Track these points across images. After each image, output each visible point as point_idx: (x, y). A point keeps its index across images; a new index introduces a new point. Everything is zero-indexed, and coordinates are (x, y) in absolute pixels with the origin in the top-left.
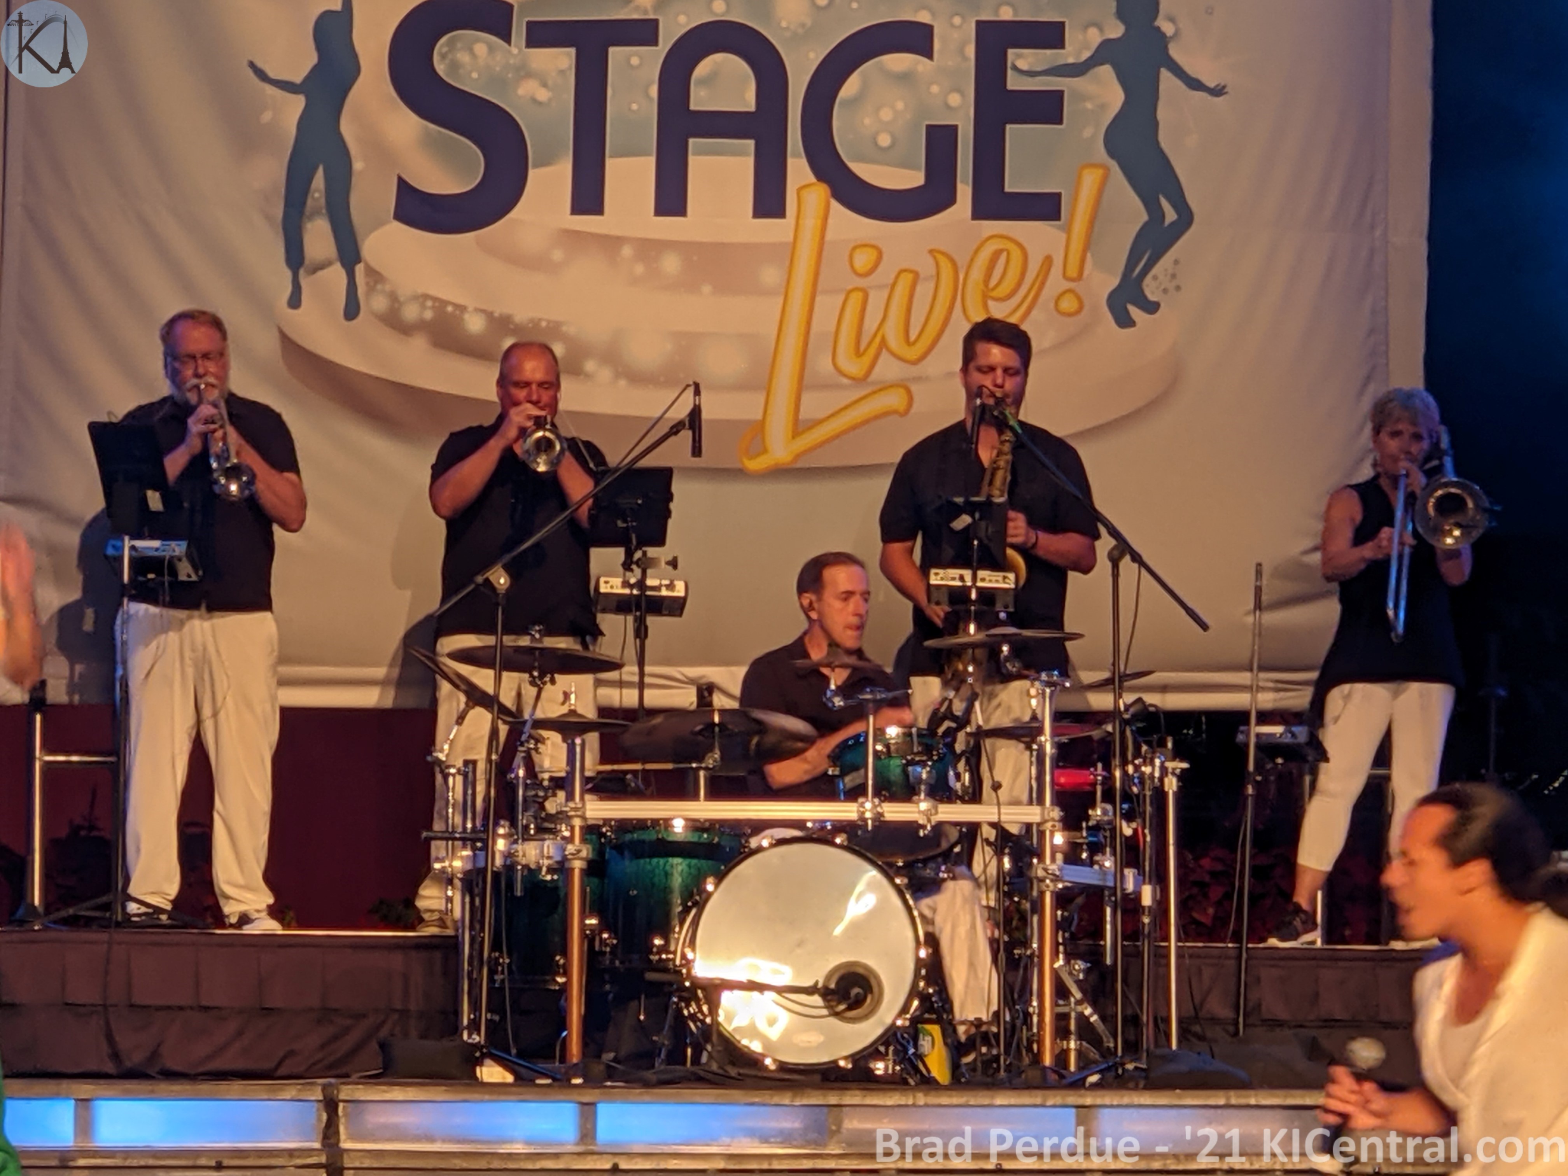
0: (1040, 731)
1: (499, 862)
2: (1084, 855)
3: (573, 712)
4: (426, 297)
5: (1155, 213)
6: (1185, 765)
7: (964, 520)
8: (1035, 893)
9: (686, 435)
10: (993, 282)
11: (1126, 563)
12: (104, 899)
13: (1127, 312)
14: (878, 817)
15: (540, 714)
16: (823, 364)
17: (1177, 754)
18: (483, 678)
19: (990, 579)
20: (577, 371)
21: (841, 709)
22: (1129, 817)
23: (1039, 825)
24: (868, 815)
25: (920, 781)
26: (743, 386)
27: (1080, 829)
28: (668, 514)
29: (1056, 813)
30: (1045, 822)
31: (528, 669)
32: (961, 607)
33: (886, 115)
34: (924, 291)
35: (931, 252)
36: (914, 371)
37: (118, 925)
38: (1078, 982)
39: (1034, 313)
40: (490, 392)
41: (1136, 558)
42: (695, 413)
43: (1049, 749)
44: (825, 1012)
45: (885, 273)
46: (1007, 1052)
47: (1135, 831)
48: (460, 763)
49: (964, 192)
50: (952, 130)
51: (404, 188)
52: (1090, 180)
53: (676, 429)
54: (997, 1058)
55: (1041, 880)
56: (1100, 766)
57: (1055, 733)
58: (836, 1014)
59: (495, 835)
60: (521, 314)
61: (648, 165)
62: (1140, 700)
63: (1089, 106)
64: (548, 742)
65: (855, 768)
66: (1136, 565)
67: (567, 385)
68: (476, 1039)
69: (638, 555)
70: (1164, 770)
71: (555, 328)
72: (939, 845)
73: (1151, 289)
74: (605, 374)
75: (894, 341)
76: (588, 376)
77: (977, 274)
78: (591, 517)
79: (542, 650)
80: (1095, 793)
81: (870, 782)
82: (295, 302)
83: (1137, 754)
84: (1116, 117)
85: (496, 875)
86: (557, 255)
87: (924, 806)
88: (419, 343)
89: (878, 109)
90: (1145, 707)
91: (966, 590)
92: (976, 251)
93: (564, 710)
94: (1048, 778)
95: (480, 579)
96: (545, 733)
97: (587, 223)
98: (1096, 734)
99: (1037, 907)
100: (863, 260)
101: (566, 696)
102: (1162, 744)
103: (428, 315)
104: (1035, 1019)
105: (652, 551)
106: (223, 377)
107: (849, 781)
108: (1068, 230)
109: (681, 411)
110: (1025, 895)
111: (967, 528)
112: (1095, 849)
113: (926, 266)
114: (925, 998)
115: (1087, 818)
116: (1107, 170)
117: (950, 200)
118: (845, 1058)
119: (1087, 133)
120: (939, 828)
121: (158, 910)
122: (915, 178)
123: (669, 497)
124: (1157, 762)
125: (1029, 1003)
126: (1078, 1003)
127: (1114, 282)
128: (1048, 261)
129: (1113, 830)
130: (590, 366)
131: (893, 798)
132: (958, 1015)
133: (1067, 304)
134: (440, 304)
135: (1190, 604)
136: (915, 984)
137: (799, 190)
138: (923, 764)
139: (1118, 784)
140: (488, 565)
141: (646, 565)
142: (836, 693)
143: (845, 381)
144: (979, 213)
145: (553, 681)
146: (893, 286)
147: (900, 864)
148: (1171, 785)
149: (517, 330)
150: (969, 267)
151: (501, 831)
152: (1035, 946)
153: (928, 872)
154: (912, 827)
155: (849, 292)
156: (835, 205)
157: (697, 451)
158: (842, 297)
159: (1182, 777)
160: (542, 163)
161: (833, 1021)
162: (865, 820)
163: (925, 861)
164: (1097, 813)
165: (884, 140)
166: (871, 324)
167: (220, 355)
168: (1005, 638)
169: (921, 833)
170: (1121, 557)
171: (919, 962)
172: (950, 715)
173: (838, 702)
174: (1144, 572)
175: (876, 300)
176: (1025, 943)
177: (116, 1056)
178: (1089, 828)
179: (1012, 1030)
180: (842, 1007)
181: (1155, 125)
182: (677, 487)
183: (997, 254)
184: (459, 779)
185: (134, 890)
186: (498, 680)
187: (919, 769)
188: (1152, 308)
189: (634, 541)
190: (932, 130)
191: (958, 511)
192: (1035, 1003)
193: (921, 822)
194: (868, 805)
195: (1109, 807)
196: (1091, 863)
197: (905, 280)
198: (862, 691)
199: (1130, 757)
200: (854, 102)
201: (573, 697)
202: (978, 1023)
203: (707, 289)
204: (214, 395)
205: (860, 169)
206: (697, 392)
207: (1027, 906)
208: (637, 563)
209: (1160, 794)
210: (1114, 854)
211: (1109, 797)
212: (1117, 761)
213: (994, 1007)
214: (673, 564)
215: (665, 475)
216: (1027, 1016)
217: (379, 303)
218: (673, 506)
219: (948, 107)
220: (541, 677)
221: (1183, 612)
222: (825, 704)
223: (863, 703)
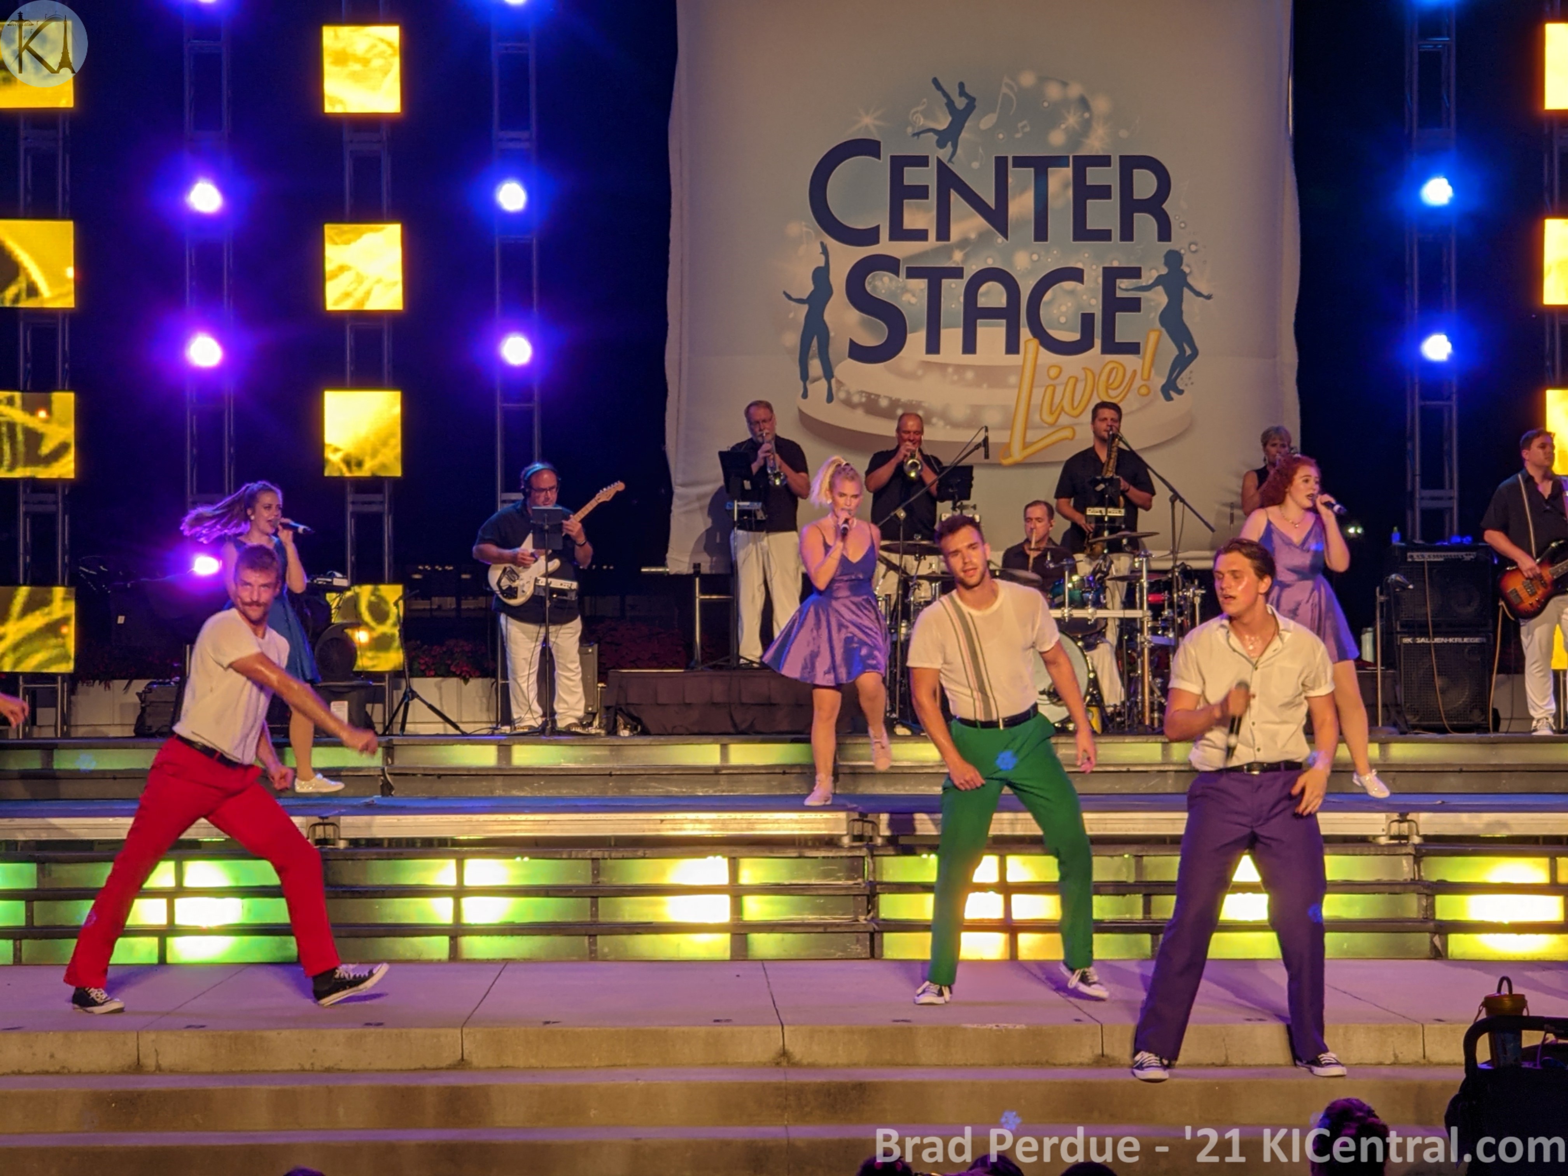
0: (1141, 577)
1: (902, 638)
2: (1160, 632)
3: (934, 572)
4: (862, 392)
5: (1182, 350)
6: (1203, 592)
7: (1102, 486)
8: (1139, 649)
9: (982, 449)
10: (1111, 381)
11: (1178, 503)
12: (728, 657)
13: (1169, 394)
14: (1071, 615)
15: (920, 573)
16: (1036, 418)
17: (1199, 587)
18: (894, 558)
19: (1114, 512)
20: (929, 423)
21: (1053, 569)
22: (1181, 614)
23: (1141, 619)
24: (1066, 615)
25: (1088, 600)
26: (1002, 427)
27: (1157, 620)
28: (971, 486)
29: (1149, 613)
30: (1144, 617)
31: (913, 553)
32: (1101, 525)
33: (1064, 309)
34: (1080, 386)
35: (1084, 369)
36: (1076, 420)
37: (734, 669)
38: (1159, 688)
39: (1129, 395)
40: (893, 433)
41: (1182, 500)
42: (986, 440)
43: (1145, 585)
44: (1048, 702)
45: (1063, 378)
46: (1129, 718)
47: (1182, 621)
48: (883, 596)
49: (1098, 342)
50: (1093, 315)
51: (852, 343)
52: (1153, 337)
53: (977, 447)
54: (1123, 722)
55: (1142, 643)
56: (1166, 592)
57: (1148, 578)
58: (1054, 703)
59: (901, 627)
60: (904, 398)
61: (959, 332)
62: (1183, 563)
63: (1152, 304)
64: (923, 586)
65: (1059, 595)
66: (1182, 504)
67: (926, 429)
68: (894, 716)
69: (959, 504)
70: (1194, 595)
71: (919, 405)
72: (1096, 627)
73: (1180, 384)
74: (941, 423)
75: (1067, 408)
76: (933, 425)
77: (1104, 377)
78: (938, 489)
79: (920, 545)
80: (1163, 605)
81: (1067, 600)
82: (805, 395)
83: (1184, 586)
84: (1165, 309)
85: (902, 644)
86: (920, 372)
87: (1091, 610)
88: (860, 412)
89: (1060, 305)
90: (1186, 566)
91: (1102, 517)
92: (1104, 368)
93: (930, 571)
94: (1145, 598)
95: (892, 514)
96: (921, 581)
97: (933, 358)
98: (1164, 578)
99: (1141, 653)
100: (1054, 372)
101: (931, 565)
102: (1193, 583)
103: (864, 400)
104: (1140, 705)
105: (965, 502)
106: (772, 428)
107: (1057, 600)
108: (1143, 358)
109: (980, 439)
110: (1134, 650)
111: (1103, 490)
112: (1165, 629)
113: (1081, 375)
114: (1092, 695)
115: (1161, 615)
116: (1161, 332)
117: (1091, 346)
118: (1058, 722)
119: (1152, 315)
120: (1097, 620)
121: (752, 662)
122: (1076, 336)
123: (972, 478)
124: (1191, 590)
125: (1137, 697)
126: (1159, 697)
127: (1163, 381)
128: (1135, 372)
129: (1174, 620)
130: (934, 420)
131: (1076, 607)
132: (1106, 703)
133: (1144, 391)
134: (869, 395)
135: (1206, 520)
136: (1088, 689)
137: (1026, 342)
138: (1090, 592)
139: (1175, 600)
140: (895, 508)
141: (962, 508)
142: (1050, 562)
143: (1046, 425)
144: (1105, 350)
145: (925, 559)
146: (1067, 384)
147: (1080, 636)
148: (1197, 601)
149: (904, 406)
150: (1100, 376)
151: (903, 625)
152: (1139, 672)
153: (1091, 640)
154: (1086, 620)
155: (1048, 386)
156: (1042, 349)
157: (987, 456)
158: (1043, 389)
159: (1203, 597)
160: (913, 331)
161: (1052, 706)
162: (1064, 617)
163: (1091, 635)
164: (1166, 613)
165: (1063, 320)
166: (1057, 400)
167: (771, 419)
168: (1124, 536)
169: (1089, 623)
170: (1175, 500)
171: (1090, 679)
172: (1100, 571)
173: (1052, 566)
174: (1186, 507)
175: (1059, 390)
176: (1135, 671)
177: (735, 725)
178: (1162, 620)
179: (1130, 709)
180: (1055, 700)
181: (1181, 312)
182: (976, 473)
183: (1113, 369)
184: (884, 603)
185: (742, 653)
186: (901, 558)
187: (1087, 595)
188: (1181, 392)
189: (957, 497)
190: (1083, 315)
191: (1098, 483)
192: (1140, 697)
193: (1089, 617)
194: (1066, 611)
195: (1170, 610)
196: (1163, 635)
197: (1072, 381)
198: (1062, 560)
199: (1180, 587)
200: (1050, 302)
201: (934, 566)
202: (1115, 706)
203: (985, 386)
204: (770, 437)
205: (1053, 333)
206: (987, 430)
207: (1135, 655)
208: (959, 507)
209: (1193, 605)
210: (1174, 630)
211: (1171, 605)
212: (1175, 590)
213: (1123, 699)
214: (974, 507)
215: (969, 469)
216: (1136, 703)
217: (842, 395)
218: (974, 482)
219: (1090, 305)
220: (920, 556)
221: (1202, 523)
222: (1045, 567)
223: (1063, 566)
